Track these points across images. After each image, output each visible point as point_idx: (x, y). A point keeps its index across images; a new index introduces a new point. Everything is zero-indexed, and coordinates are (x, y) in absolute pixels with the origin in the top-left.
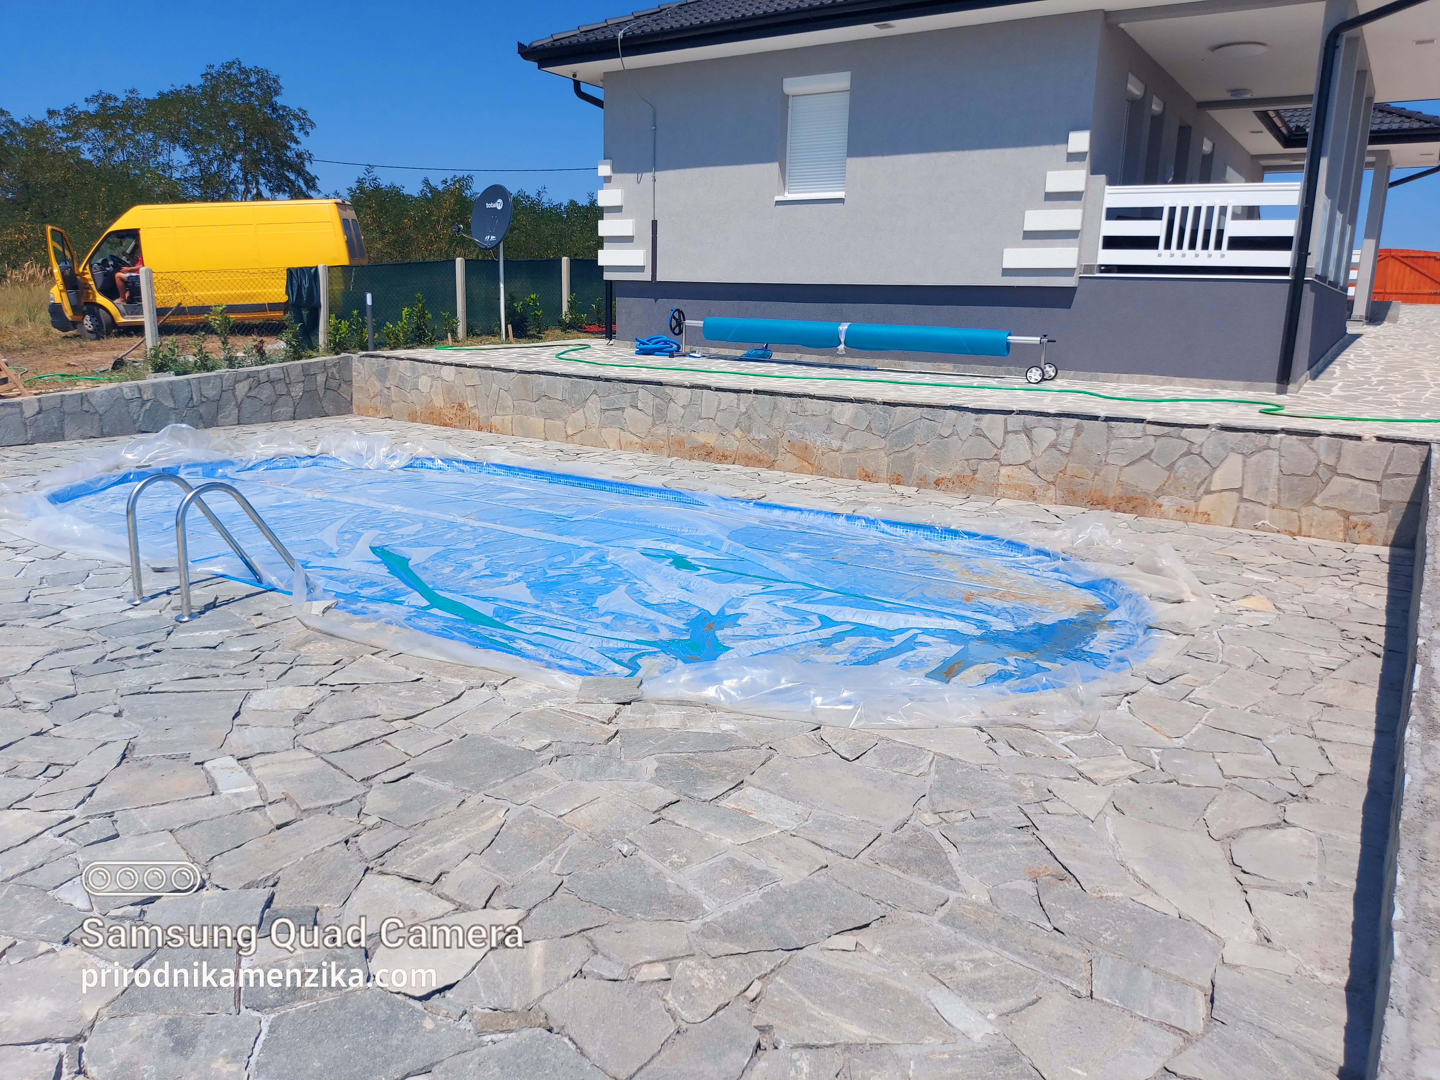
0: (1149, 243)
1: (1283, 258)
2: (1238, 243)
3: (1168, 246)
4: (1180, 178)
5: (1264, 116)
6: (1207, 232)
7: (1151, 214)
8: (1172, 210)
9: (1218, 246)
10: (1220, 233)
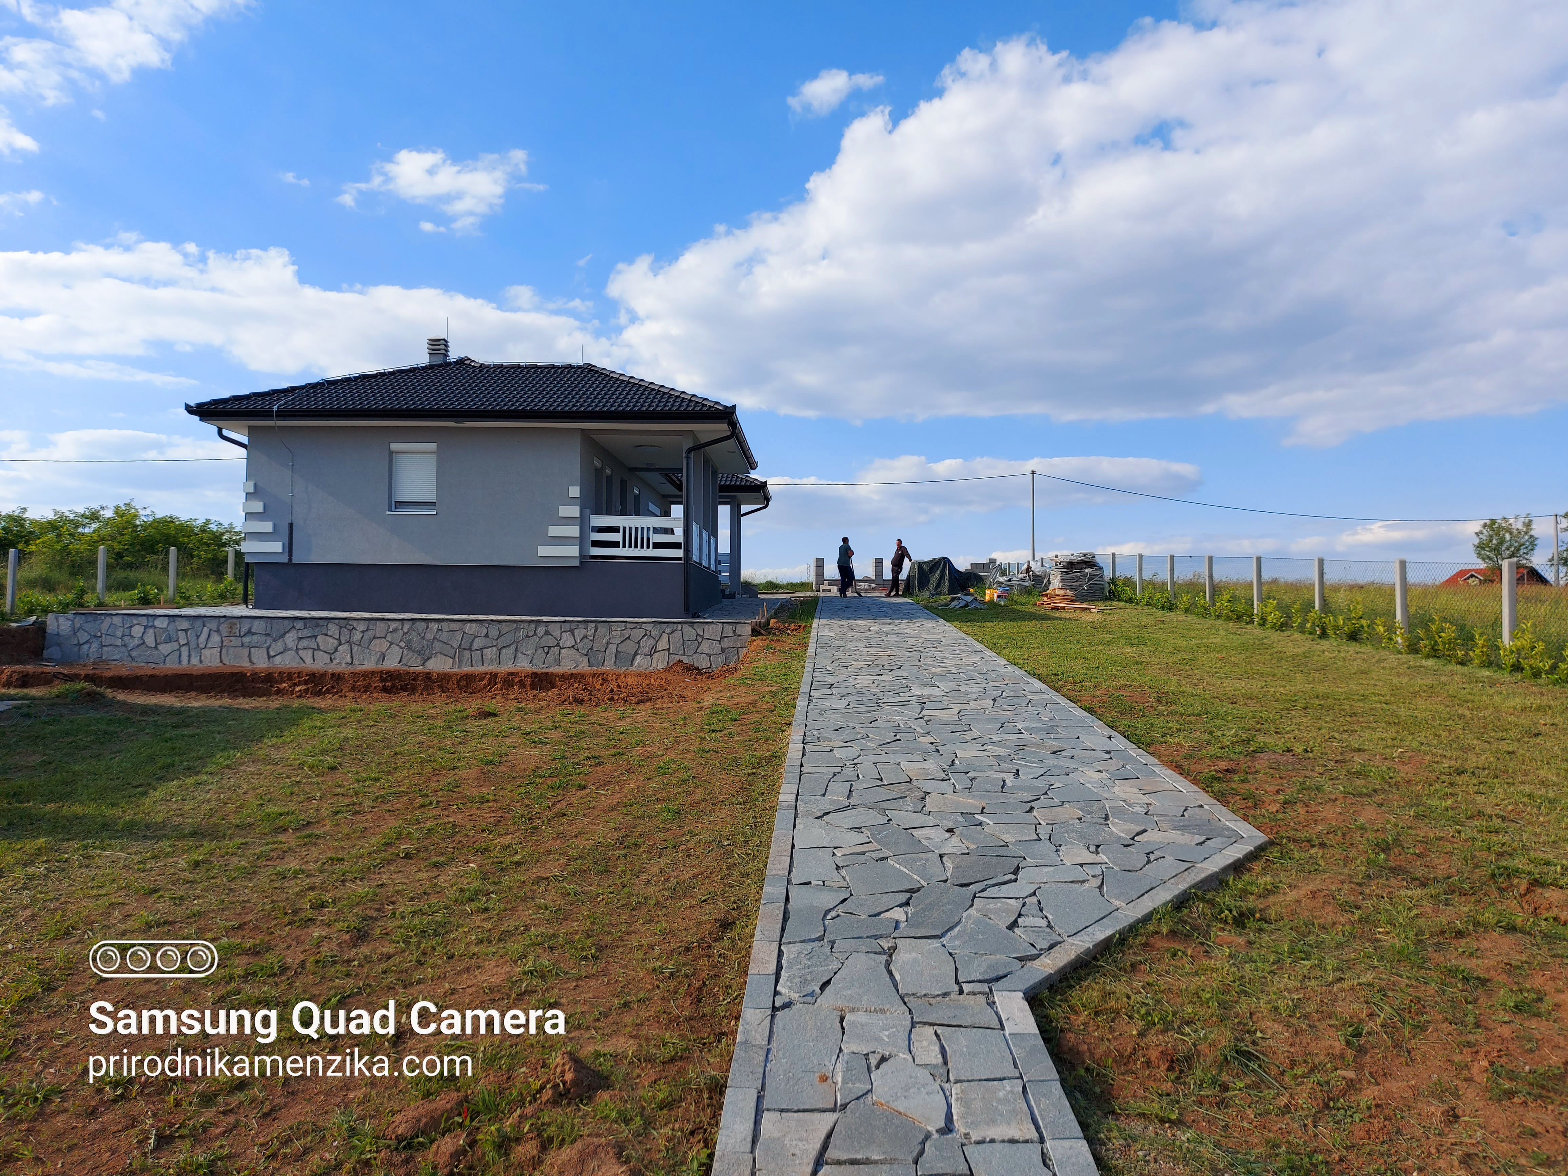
0: (615, 544)
1: (679, 553)
2: (657, 545)
3: (624, 546)
4: (623, 513)
5: (667, 477)
6: (642, 539)
7: (615, 530)
8: (625, 528)
9: (648, 547)
10: (648, 539)
